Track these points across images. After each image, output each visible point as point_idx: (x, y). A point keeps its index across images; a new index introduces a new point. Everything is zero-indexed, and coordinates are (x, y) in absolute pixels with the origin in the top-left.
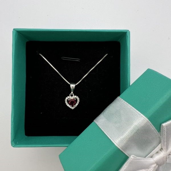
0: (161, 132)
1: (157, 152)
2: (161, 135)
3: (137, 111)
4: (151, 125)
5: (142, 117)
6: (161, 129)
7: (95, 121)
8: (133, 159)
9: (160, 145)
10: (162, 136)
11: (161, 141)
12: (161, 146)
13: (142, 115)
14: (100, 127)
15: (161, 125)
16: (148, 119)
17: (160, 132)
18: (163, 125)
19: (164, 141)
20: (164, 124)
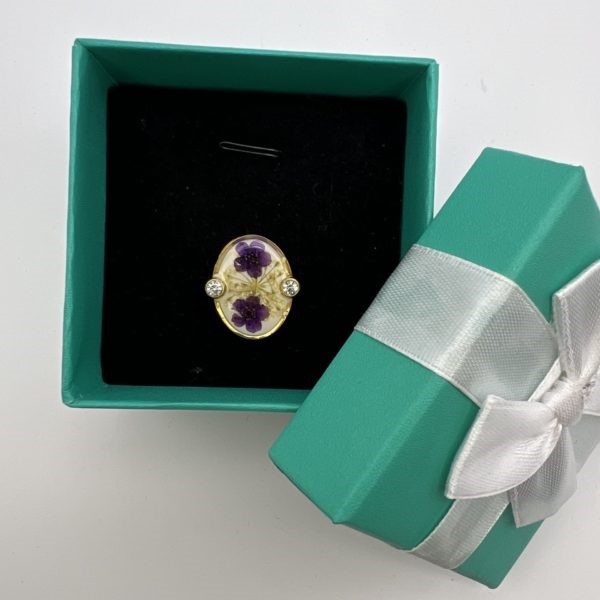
0: (556, 322)
1: (553, 387)
2: (555, 331)
3: (481, 268)
4: (525, 299)
5: (499, 279)
6: (554, 309)
7: (358, 327)
8: (494, 404)
9: (557, 361)
10: (558, 333)
11: (560, 348)
12: (562, 365)
13: (496, 274)
14: (380, 339)
15: (554, 298)
16: (516, 282)
17: (553, 321)
18: (557, 298)
19: (567, 347)
20: (560, 294)
